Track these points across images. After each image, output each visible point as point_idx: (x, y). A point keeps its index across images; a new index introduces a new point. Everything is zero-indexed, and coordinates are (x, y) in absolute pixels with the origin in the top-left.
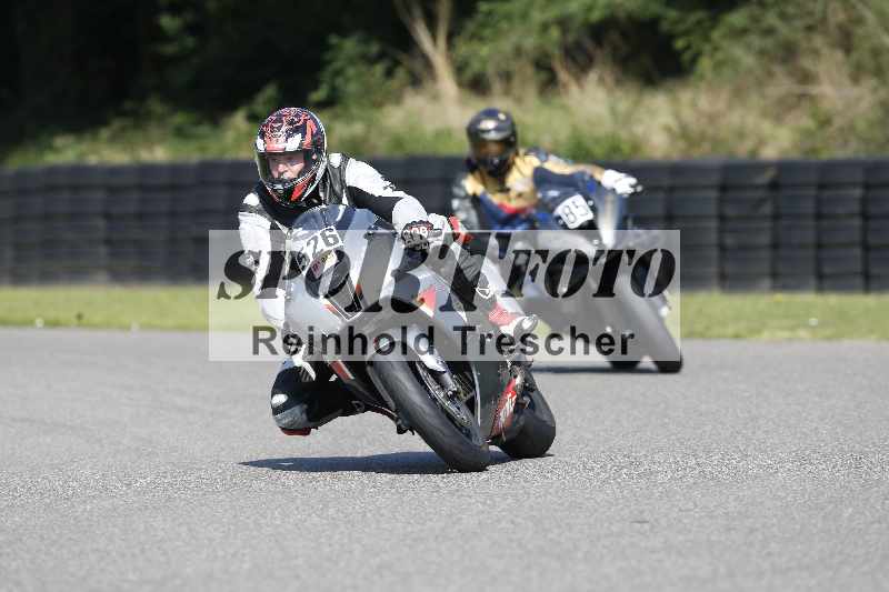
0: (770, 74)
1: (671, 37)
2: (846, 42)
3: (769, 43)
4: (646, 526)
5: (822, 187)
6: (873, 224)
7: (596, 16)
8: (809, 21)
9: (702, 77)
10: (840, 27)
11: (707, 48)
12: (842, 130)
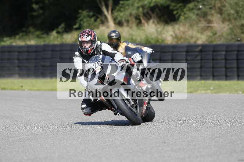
0: (200, 21)
1: (173, 11)
2: (221, 12)
3: (199, 12)
4: (166, 144)
5: (214, 51)
6: (228, 62)
7: (152, 5)
8: (210, 6)
9: (181, 22)
10: (219, 8)
11: (182, 14)
12: (219, 36)
